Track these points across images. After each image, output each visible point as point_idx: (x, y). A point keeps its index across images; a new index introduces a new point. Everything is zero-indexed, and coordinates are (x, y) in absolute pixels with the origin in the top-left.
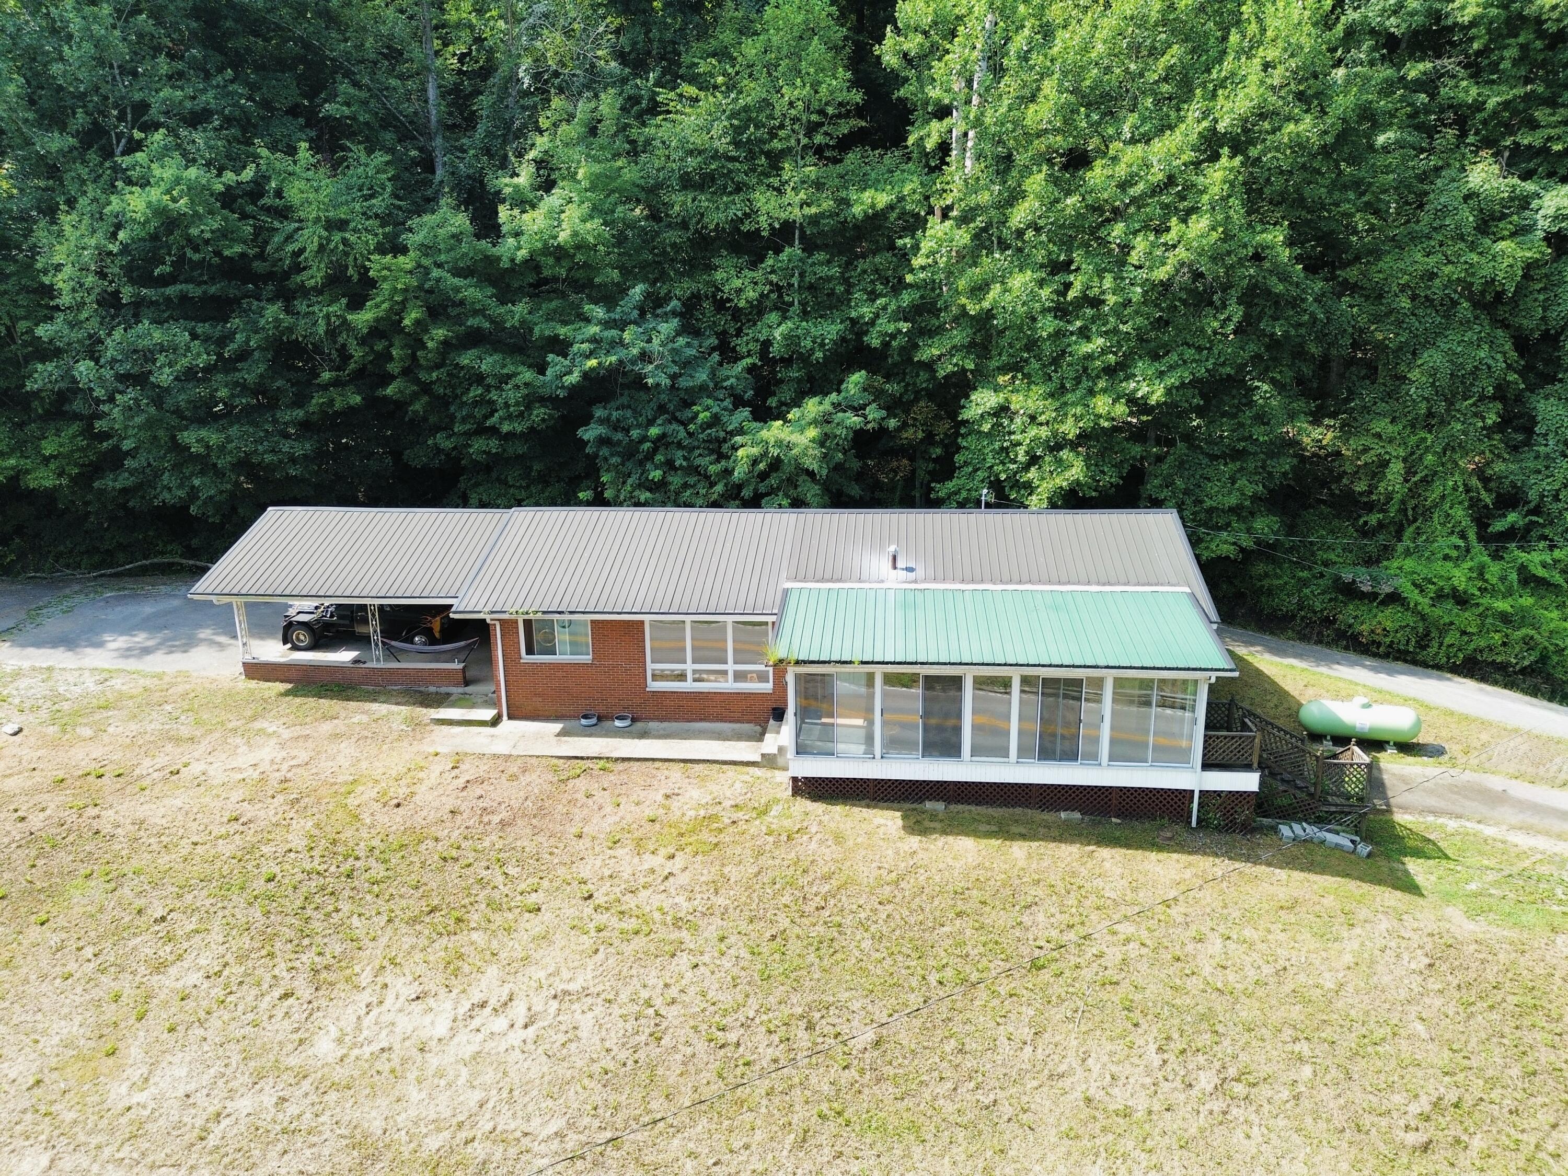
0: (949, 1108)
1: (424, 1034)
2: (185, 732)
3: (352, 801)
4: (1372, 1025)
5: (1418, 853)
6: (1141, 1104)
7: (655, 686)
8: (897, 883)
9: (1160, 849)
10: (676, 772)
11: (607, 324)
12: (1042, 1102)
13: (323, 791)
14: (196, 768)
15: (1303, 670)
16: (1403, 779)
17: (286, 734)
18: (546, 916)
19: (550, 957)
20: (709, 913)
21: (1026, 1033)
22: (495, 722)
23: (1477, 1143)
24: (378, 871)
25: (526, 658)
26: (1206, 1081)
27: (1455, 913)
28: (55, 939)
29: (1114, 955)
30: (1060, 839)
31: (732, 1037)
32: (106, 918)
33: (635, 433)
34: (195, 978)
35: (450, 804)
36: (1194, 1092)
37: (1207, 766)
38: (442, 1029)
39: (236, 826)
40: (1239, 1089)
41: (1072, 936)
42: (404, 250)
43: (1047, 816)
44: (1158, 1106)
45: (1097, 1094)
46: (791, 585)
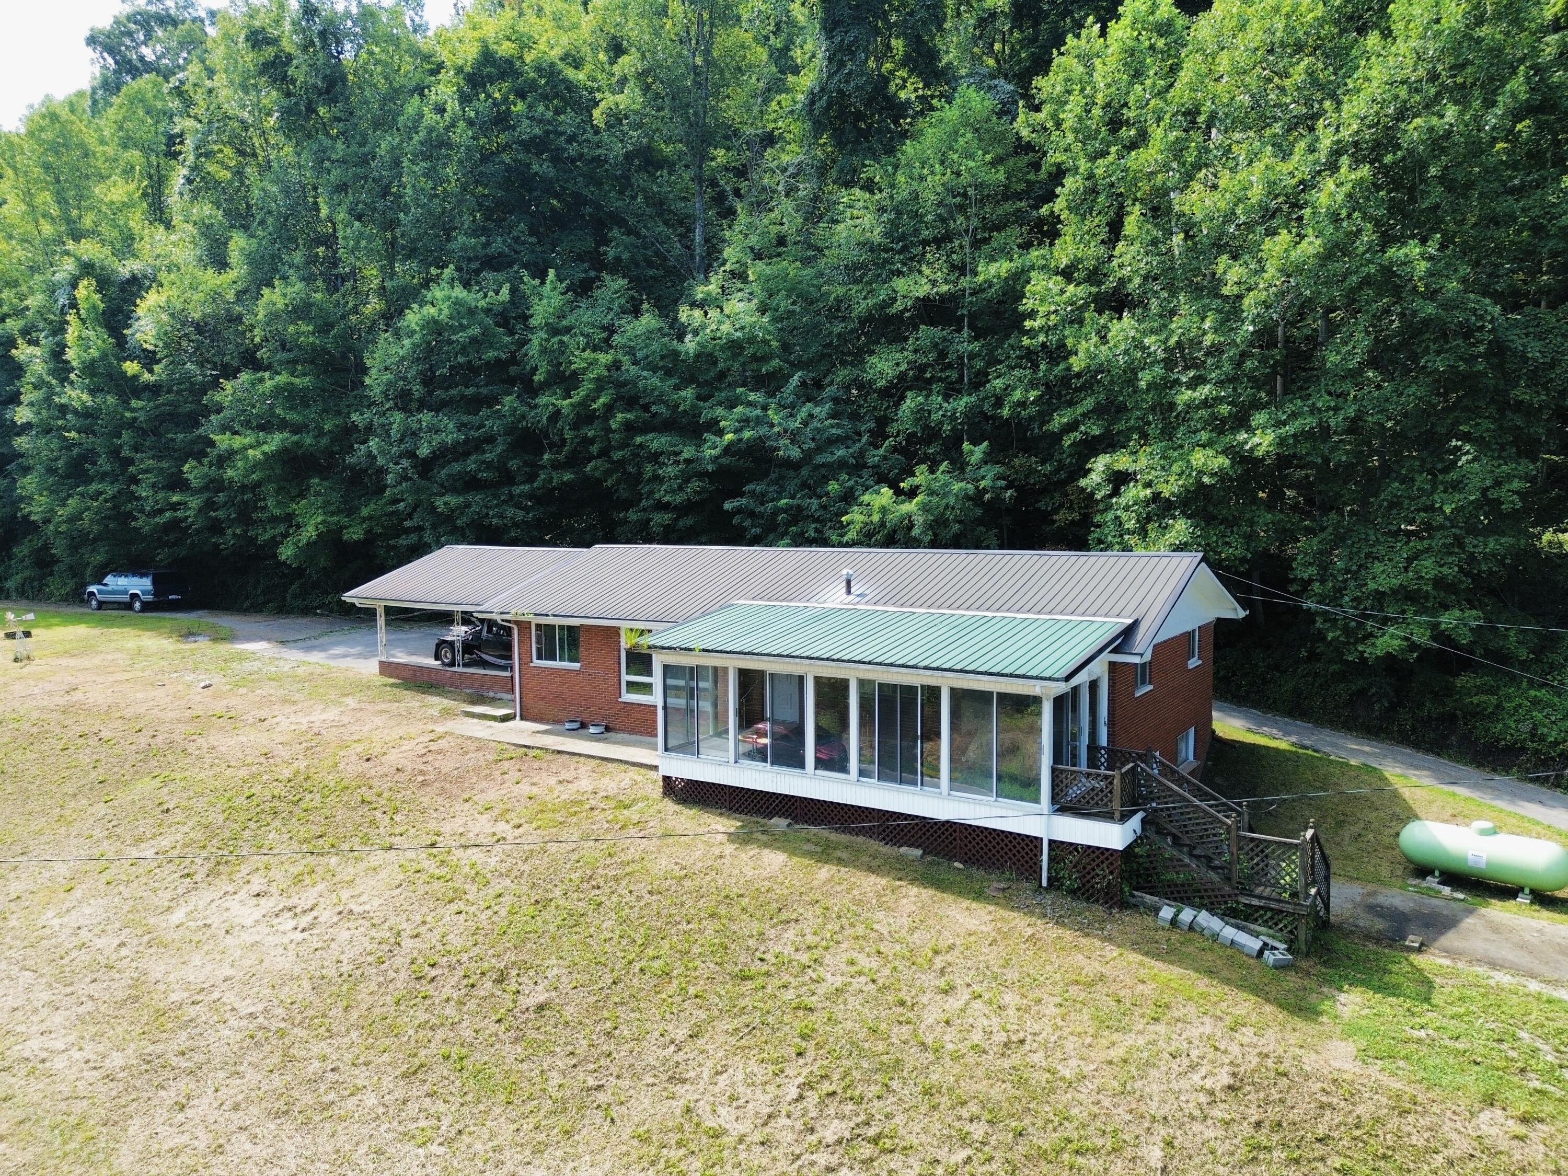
2: (297, 698)
3: (344, 753)
4: (1091, 1130)
5: (1383, 989)
7: (626, 697)
10: (589, 766)
13: (334, 744)
14: (278, 720)
15: (1466, 799)
17: (355, 706)
18: (392, 854)
19: (365, 884)
20: (508, 874)
21: (681, 1033)
24: (315, 802)
25: (537, 663)
26: (831, 1131)
27: (1341, 1047)
31: (434, 974)
34: (150, 853)
35: (403, 764)
36: (812, 1139)
37: (1057, 808)
38: (252, 920)
39: (260, 760)
40: (867, 1150)
41: (805, 958)
43: (886, 849)
44: (757, 1137)
45: (703, 1108)
46: (739, 601)
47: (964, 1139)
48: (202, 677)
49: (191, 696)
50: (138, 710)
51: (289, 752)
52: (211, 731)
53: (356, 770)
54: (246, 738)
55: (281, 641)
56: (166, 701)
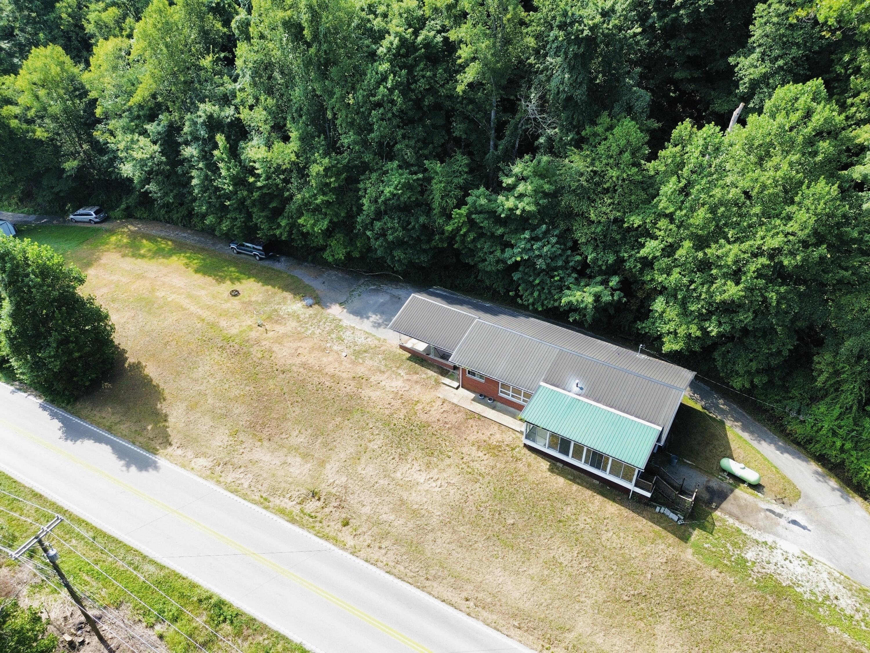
0: (522, 545)
1: (419, 480)
2: (383, 368)
6: (565, 563)
7: (500, 394)
8: (537, 485)
9: (614, 500)
10: (496, 427)
11: (530, 240)
12: (543, 553)
13: (410, 402)
14: (383, 383)
17: (406, 377)
18: (451, 460)
19: (449, 471)
20: (489, 474)
21: (549, 537)
22: (457, 388)
23: (642, 606)
24: (418, 432)
25: (467, 376)
26: (585, 564)
28: (350, 425)
29: (582, 526)
30: (588, 488)
31: (482, 509)
32: (361, 423)
33: (532, 279)
34: (376, 447)
35: (438, 417)
36: (580, 566)
37: (636, 485)
38: (422, 481)
39: (389, 406)
40: (592, 569)
41: (573, 517)
42: (466, 203)
43: (590, 480)
44: (569, 565)
45: (557, 556)
46: (542, 384)
47: (612, 569)
48: (340, 348)
49: (344, 363)
50: (330, 370)
51: (397, 404)
52: (364, 387)
53: (424, 417)
54: (378, 393)
55: (341, 304)
56: (337, 365)
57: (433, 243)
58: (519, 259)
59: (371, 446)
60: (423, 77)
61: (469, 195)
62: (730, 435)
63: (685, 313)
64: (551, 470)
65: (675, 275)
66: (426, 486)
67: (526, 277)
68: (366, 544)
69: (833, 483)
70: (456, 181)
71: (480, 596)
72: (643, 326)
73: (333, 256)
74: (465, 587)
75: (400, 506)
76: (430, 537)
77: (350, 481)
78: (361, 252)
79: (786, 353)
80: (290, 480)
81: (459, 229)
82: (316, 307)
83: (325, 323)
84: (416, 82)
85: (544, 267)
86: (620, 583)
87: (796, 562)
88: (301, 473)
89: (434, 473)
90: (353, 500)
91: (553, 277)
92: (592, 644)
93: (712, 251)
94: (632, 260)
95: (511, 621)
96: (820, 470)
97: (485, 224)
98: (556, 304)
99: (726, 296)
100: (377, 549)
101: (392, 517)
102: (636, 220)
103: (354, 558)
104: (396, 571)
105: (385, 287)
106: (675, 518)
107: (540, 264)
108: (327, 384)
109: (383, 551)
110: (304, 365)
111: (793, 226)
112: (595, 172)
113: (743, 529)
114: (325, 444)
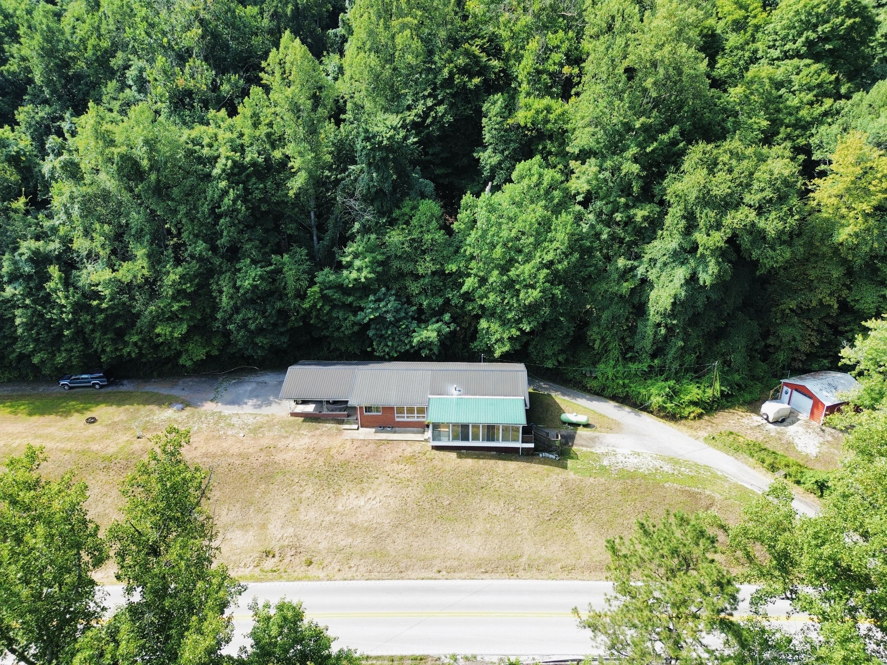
0: (463, 516)
2: (285, 434)
3: (331, 453)
4: (546, 497)
5: (572, 458)
6: (498, 514)
7: (397, 420)
8: (454, 470)
9: (511, 460)
10: (404, 444)
11: (375, 301)
12: (480, 514)
14: (291, 445)
16: (580, 436)
18: (380, 479)
20: (415, 478)
21: (478, 501)
22: (358, 429)
23: (559, 518)
25: (365, 414)
27: (572, 473)
28: (277, 487)
29: (498, 485)
30: (490, 459)
32: (286, 482)
33: (383, 332)
35: (354, 453)
36: (509, 511)
37: (523, 442)
38: (363, 503)
40: (518, 510)
41: (490, 481)
42: (315, 283)
43: (489, 453)
44: (502, 514)
45: (491, 512)
46: (430, 396)
47: (530, 504)
48: (234, 432)
49: (245, 441)
50: (235, 450)
51: (313, 456)
52: (274, 453)
53: (342, 458)
54: (291, 454)
55: (212, 401)
56: (239, 445)
57: (290, 325)
58: (372, 317)
59: (304, 495)
60: (257, 189)
61: (316, 276)
62: (557, 400)
63: (504, 323)
64: (460, 457)
65: (492, 296)
66: (368, 506)
67: (379, 332)
68: (336, 569)
69: (627, 409)
70: (301, 267)
71: (448, 564)
72: (476, 345)
73: (192, 359)
74: (434, 563)
75: (352, 529)
76: (389, 540)
77: (297, 530)
78: (218, 350)
79: (572, 333)
80: (238, 551)
81: (314, 306)
82: (188, 408)
83: (206, 418)
84: (251, 194)
85: (393, 319)
86: (540, 511)
87: (631, 457)
88: (247, 541)
89: (370, 494)
90: (308, 543)
91: (400, 327)
92: (540, 557)
93: (513, 273)
94: (455, 298)
95: (479, 570)
96: (617, 404)
97: (336, 296)
98: (408, 347)
99: (531, 299)
100: (347, 569)
101: (350, 540)
102: (452, 267)
103: (332, 583)
104: (373, 577)
105: (247, 379)
106: (554, 457)
107: (389, 317)
108: (237, 462)
109: (354, 569)
110: (206, 455)
111: (555, 245)
112: (413, 240)
113: (593, 450)
114: (259, 511)
